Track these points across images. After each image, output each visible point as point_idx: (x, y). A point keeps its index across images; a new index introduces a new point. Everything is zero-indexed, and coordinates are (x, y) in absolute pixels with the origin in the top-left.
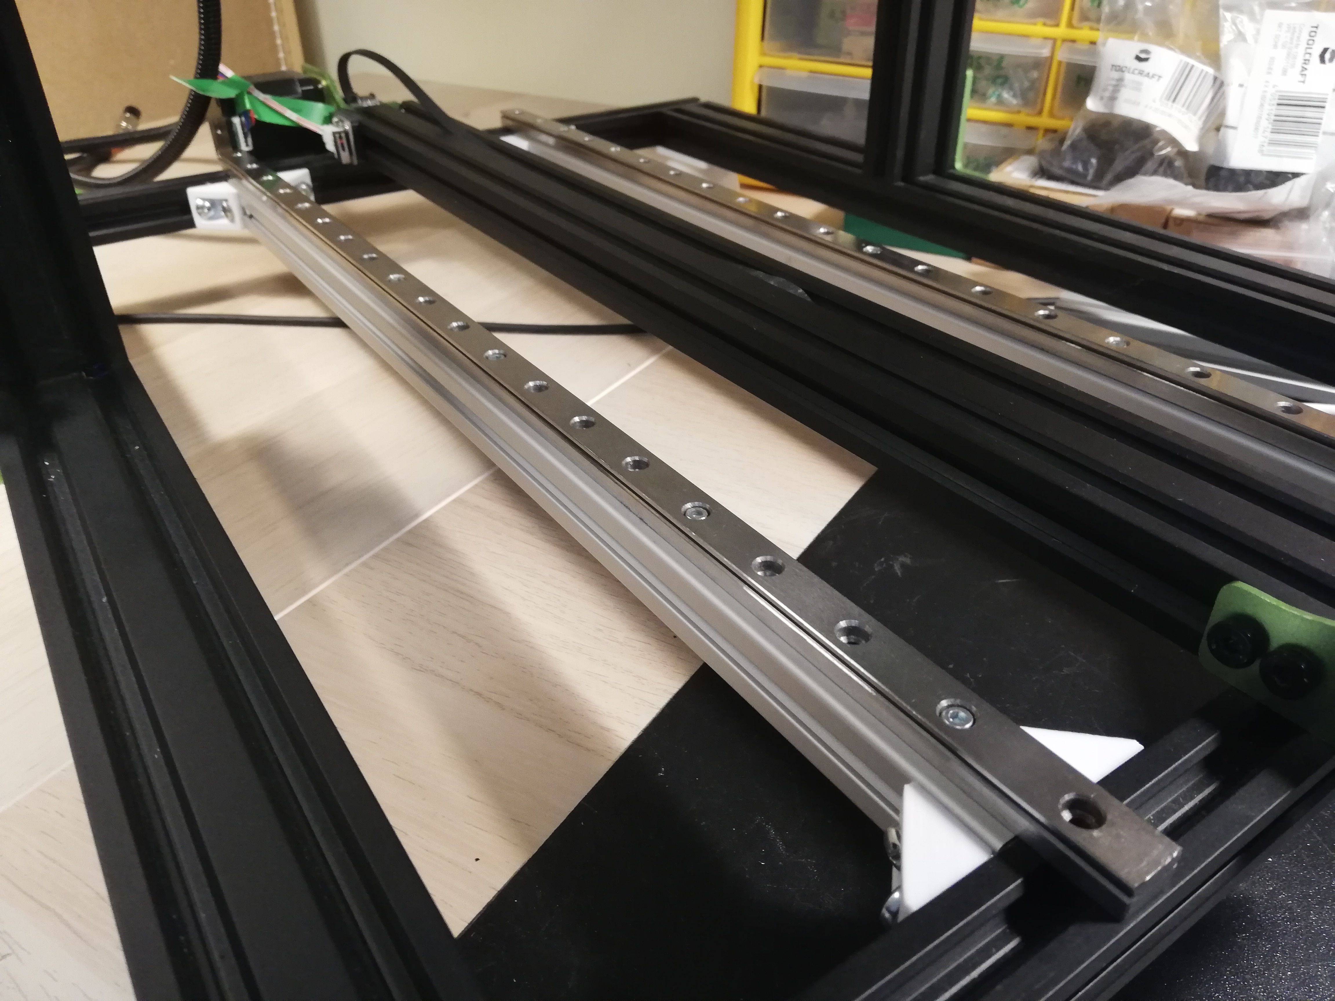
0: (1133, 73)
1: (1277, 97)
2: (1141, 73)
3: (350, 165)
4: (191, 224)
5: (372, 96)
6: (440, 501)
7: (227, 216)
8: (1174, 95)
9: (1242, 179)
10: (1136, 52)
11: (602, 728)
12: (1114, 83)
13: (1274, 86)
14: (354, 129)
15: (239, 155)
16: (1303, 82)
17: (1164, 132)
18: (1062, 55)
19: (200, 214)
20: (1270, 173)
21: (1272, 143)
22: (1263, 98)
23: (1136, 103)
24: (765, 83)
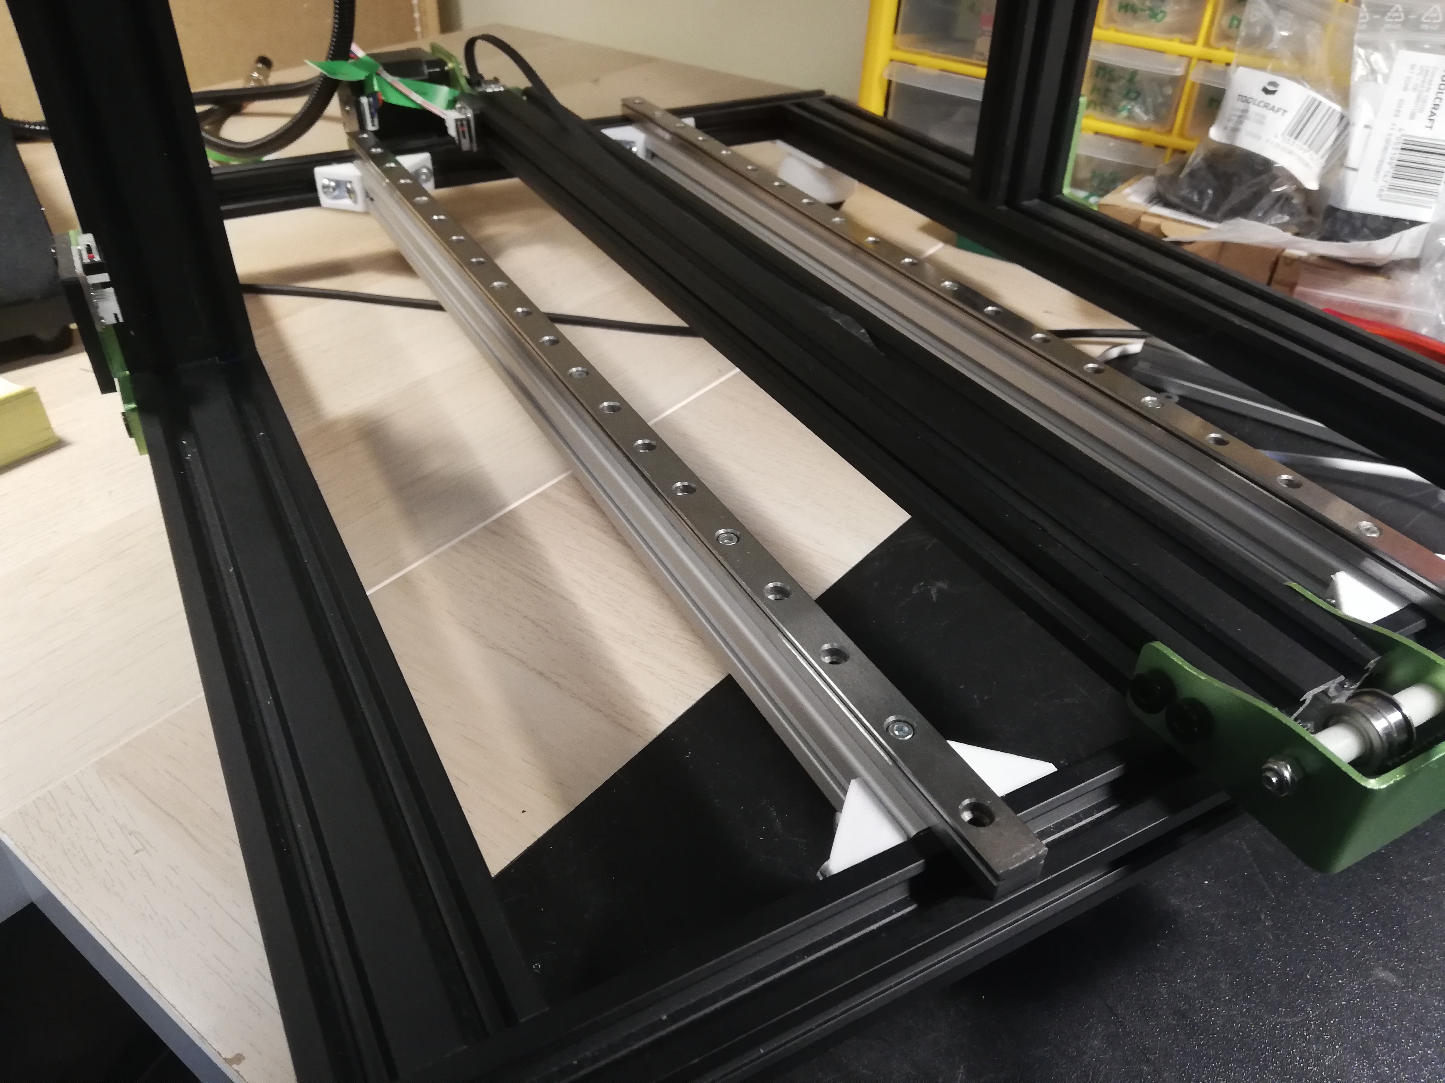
0: (1258, 105)
1: (1402, 141)
2: (1266, 106)
3: (470, 152)
4: (315, 202)
5: (496, 81)
6: (526, 494)
7: (351, 198)
8: (1296, 132)
9: (1358, 223)
10: (1264, 84)
11: (643, 712)
12: (1239, 113)
13: (1400, 130)
14: (476, 117)
15: (365, 136)
16: (1431, 127)
17: (1282, 169)
18: (1196, 76)
19: (325, 193)
20: (1387, 219)
21: (1392, 188)
22: (1388, 141)
23: (1258, 137)
24: (894, 80)
